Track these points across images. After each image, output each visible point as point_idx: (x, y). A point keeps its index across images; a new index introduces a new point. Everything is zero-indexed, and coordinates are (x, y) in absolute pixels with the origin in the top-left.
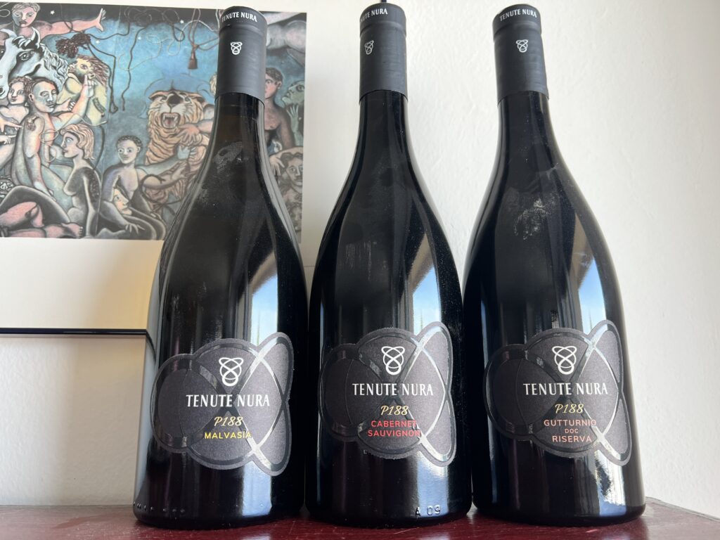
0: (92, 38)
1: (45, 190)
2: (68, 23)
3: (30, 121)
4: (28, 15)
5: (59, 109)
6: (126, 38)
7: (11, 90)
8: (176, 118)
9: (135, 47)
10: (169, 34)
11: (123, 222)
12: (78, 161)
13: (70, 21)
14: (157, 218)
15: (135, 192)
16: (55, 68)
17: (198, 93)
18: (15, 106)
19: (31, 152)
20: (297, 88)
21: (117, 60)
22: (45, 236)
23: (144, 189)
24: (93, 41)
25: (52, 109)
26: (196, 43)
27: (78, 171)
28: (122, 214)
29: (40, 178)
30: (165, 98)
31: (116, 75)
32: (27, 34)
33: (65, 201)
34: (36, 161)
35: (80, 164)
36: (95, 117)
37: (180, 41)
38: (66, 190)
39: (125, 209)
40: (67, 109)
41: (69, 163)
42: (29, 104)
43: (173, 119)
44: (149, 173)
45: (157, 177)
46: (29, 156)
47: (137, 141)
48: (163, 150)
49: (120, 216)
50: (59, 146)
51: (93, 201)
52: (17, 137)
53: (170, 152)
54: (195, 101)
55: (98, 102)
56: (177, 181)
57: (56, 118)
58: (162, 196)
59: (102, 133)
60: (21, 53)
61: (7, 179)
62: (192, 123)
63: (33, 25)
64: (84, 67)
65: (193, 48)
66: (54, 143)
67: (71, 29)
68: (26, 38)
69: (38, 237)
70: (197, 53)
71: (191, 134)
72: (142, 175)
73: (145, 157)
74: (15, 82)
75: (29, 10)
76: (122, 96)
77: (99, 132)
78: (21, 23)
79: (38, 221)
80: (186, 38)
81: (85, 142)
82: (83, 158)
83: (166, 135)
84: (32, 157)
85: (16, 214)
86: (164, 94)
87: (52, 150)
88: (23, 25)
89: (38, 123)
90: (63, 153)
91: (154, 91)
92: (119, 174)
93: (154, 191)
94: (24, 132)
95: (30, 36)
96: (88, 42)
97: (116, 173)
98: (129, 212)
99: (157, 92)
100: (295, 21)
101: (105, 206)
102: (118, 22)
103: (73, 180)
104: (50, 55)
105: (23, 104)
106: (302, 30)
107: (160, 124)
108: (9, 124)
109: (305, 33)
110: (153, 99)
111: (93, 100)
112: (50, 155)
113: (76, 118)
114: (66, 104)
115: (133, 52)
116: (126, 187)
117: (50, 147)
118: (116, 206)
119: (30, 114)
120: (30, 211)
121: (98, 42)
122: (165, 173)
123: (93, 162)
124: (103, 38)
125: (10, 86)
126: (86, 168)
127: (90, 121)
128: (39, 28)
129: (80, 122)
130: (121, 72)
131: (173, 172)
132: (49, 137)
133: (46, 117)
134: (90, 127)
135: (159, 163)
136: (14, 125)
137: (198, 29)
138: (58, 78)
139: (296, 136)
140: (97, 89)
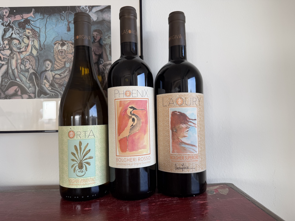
0: (30, 21)
1: (20, 81)
2: (21, 15)
3: (12, 56)
4: (6, 13)
5: (22, 50)
6: (43, 20)
7: (4, 44)
8: (64, 51)
9: (47, 23)
10: (59, 17)
11: (49, 92)
12: (30, 70)
13: (22, 15)
14: (60, 90)
15: (52, 81)
16: (18, 34)
17: (71, 41)
18: (6, 50)
19: (14, 67)
20: (108, 37)
21: (40, 29)
22: (22, 98)
23: (55, 79)
24: (31, 22)
25: (19, 50)
26: (69, 21)
27: (31, 74)
28: (48, 89)
29: (18, 77)
30: (59, 44)
31: (41, 36)
32: (6, 21)
33: (28, 85)
34: (16, 70)
35: (31, 71)
36: (35, 53)
37: (63, 20)
38: (27, 81)
39: (49, 87)
40: (24, 50)
41: (27, 71)
42: (11, 49)
43: (63, 52)
44: (56, 73)
45: (59, 74)
46: (13, 69)
47: (51, 61)
48: (60, 64)
49: (47, 90)
50: (23, 64)
51: (37, 85)
52: (8, 62)
53: (63, 65)
54: (71, 44)
55: (35, 47)
56: (66, 76)
57: (21, 54)
58: (61, 82)
59: (38, 59)
60: (5, 28)
61: (6, 78)
62: (70, 53)
63: (8, 17)
64: (29, 33)
65: (68, 23)
66: (21, 63)
67: (23, 18)
68: (6, 22)
69: (20, 99)
70: (70, 25)
71: (70, 58)
72: (54, 74)
73: (54, 67)
74: (5, 40)
75: (6, 10)
76: (44, 44)
77: (37, 58)
78: (3, 16)
79: (19, 93)
80: (66, 19)
81: (32, 63)
82: (32, 69)
83: (61, 58)
84: (14, 69)
85: (11, 91)
86: (59, 42)
87: (21, 66)
88: (4, 17)
89: (15, 56)
90: (25, 67)
91: (55, 41)
92: (45, 74)
93: (58, 80)
94: (10, 60)
95: (8, 21)
96: (29, 23)
97: (44, 74)
98: (50, 88)
99: (56, 41)
100: (106, 9)
101: (42, 86)
102: (39, 14)
103: (29, 77)
104: (16, 29)
105: (8, 49)
106: (109, 13)
107: (58, 54)
108: (5, 57)
109: (110, 14)
110: (55, 44)
111: (33, 46)
112: (21, 68)
113: (28, 53)
114: (24, 48)
115: (46, 25)
116: (48, 79)
117: (20, 65)
118: (45, 86)
119: (12, 53)
120: (16, 89)
121: (33, 22)
122: (62, 73)
123: (36, 70)
124: (35, 20)
125: (3, 42)
126: (34, 72)
127: (33, 54)
128: (11, 18)
129: (30, 55)
130: (42, 34)
131: (65, 72)
132: (19, 61)
133: (17, 53)
134: (33, 57)
135: (59, 69)
136: (6, 57)
137: (70, 15)
138: (20, 38)
139: (109, 56)
140: (34, 41)
